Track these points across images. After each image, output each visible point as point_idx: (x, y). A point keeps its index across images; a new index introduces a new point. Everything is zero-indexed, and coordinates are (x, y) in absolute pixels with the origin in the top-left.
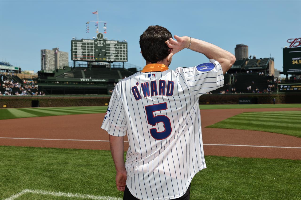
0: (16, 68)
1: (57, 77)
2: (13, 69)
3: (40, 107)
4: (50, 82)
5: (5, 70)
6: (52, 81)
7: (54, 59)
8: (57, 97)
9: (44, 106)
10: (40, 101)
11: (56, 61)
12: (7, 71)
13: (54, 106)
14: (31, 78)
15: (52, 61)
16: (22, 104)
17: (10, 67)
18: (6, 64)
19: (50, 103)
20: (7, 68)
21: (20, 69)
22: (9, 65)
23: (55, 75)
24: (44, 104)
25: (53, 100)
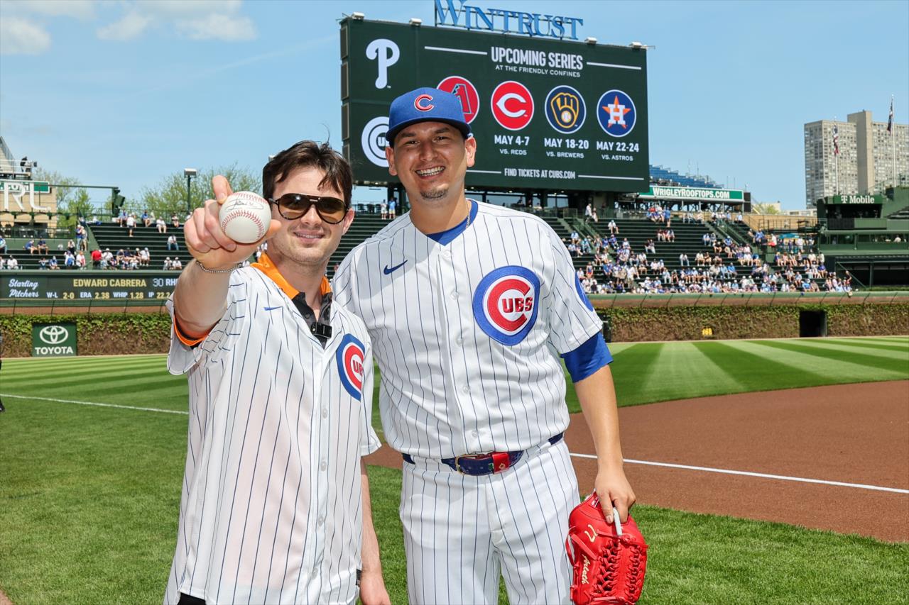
0: (733, 194)
1: (889, 217)
2: (725, 197)
3: (829, 334)
4: (864, 239)
5: (696, 203)
6: (873, 236)
7: (854, 154)
8: (896, 295)
9: (847, 333)
10: (830, 312)
11: (862, 163)
12: (705, 205)
13: (882, 333)
14: (795, 226)
15: (848, 161)
16: (764, 326)
17: (714, 192)
18: (701, 184)
19: (867, 320)
20: (705, 195)
21: (747, 196)
22: (710, 186)
23: (884, 212)
24: (844, 323)
25: (880, 308)
